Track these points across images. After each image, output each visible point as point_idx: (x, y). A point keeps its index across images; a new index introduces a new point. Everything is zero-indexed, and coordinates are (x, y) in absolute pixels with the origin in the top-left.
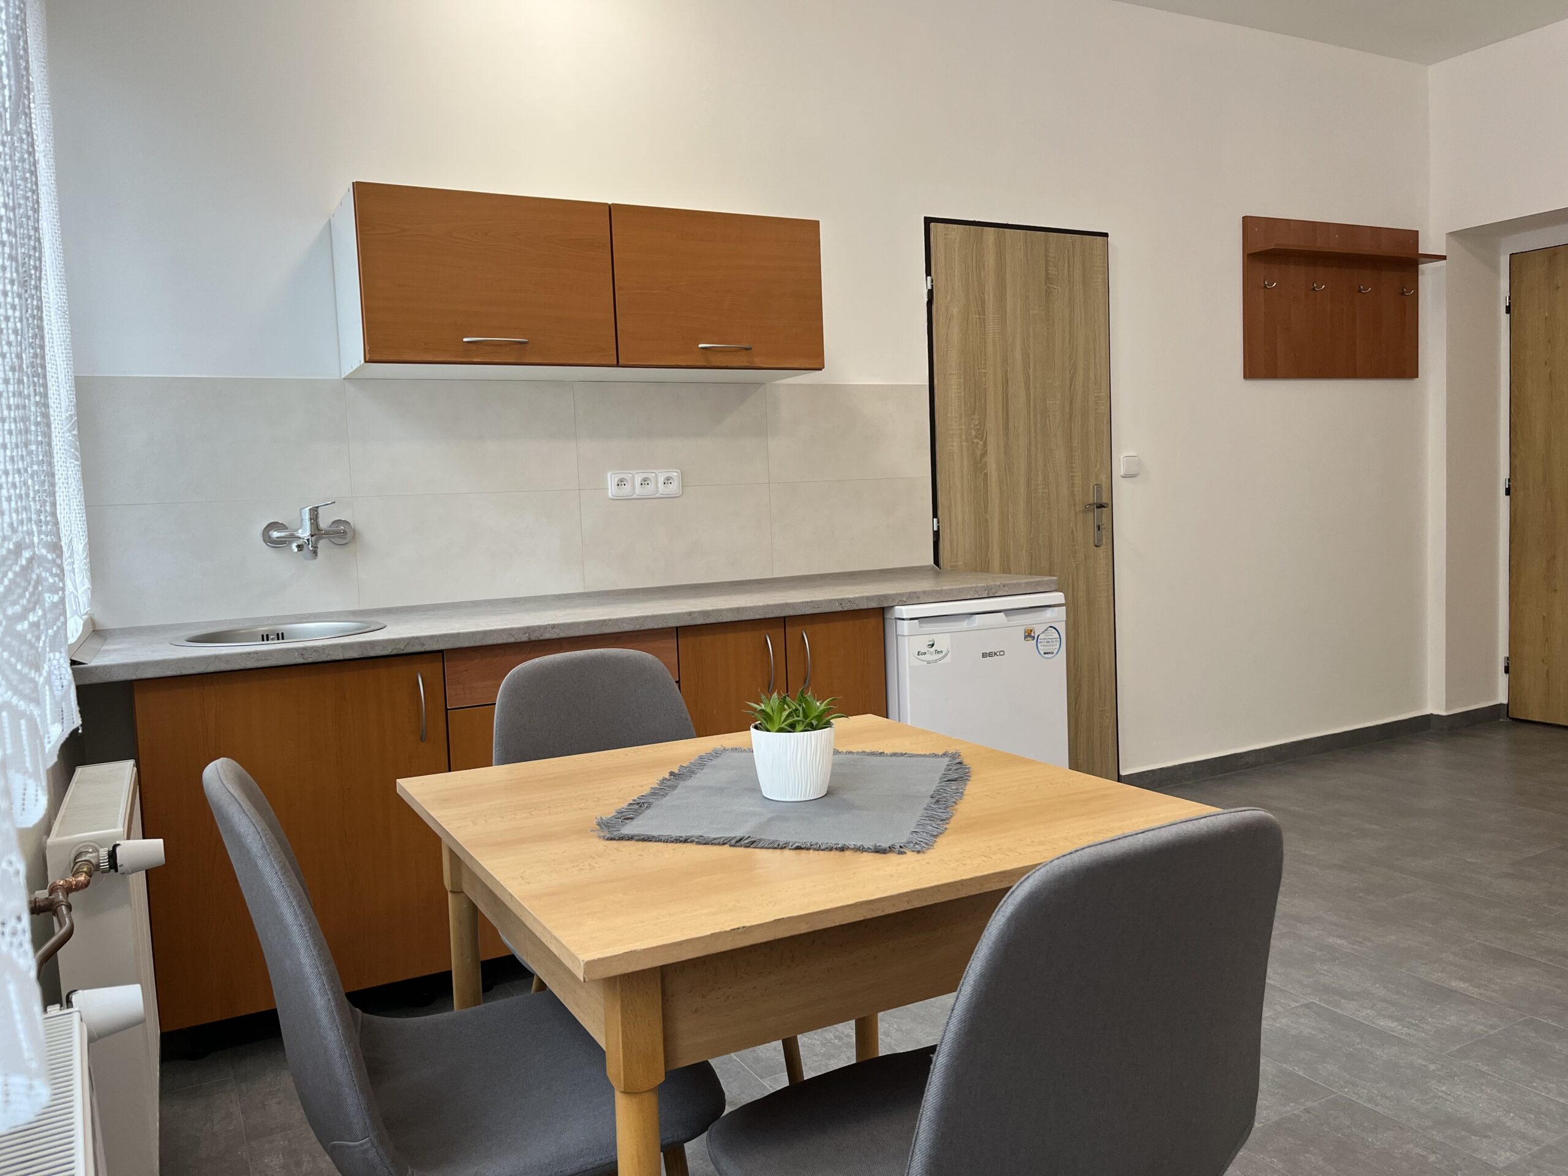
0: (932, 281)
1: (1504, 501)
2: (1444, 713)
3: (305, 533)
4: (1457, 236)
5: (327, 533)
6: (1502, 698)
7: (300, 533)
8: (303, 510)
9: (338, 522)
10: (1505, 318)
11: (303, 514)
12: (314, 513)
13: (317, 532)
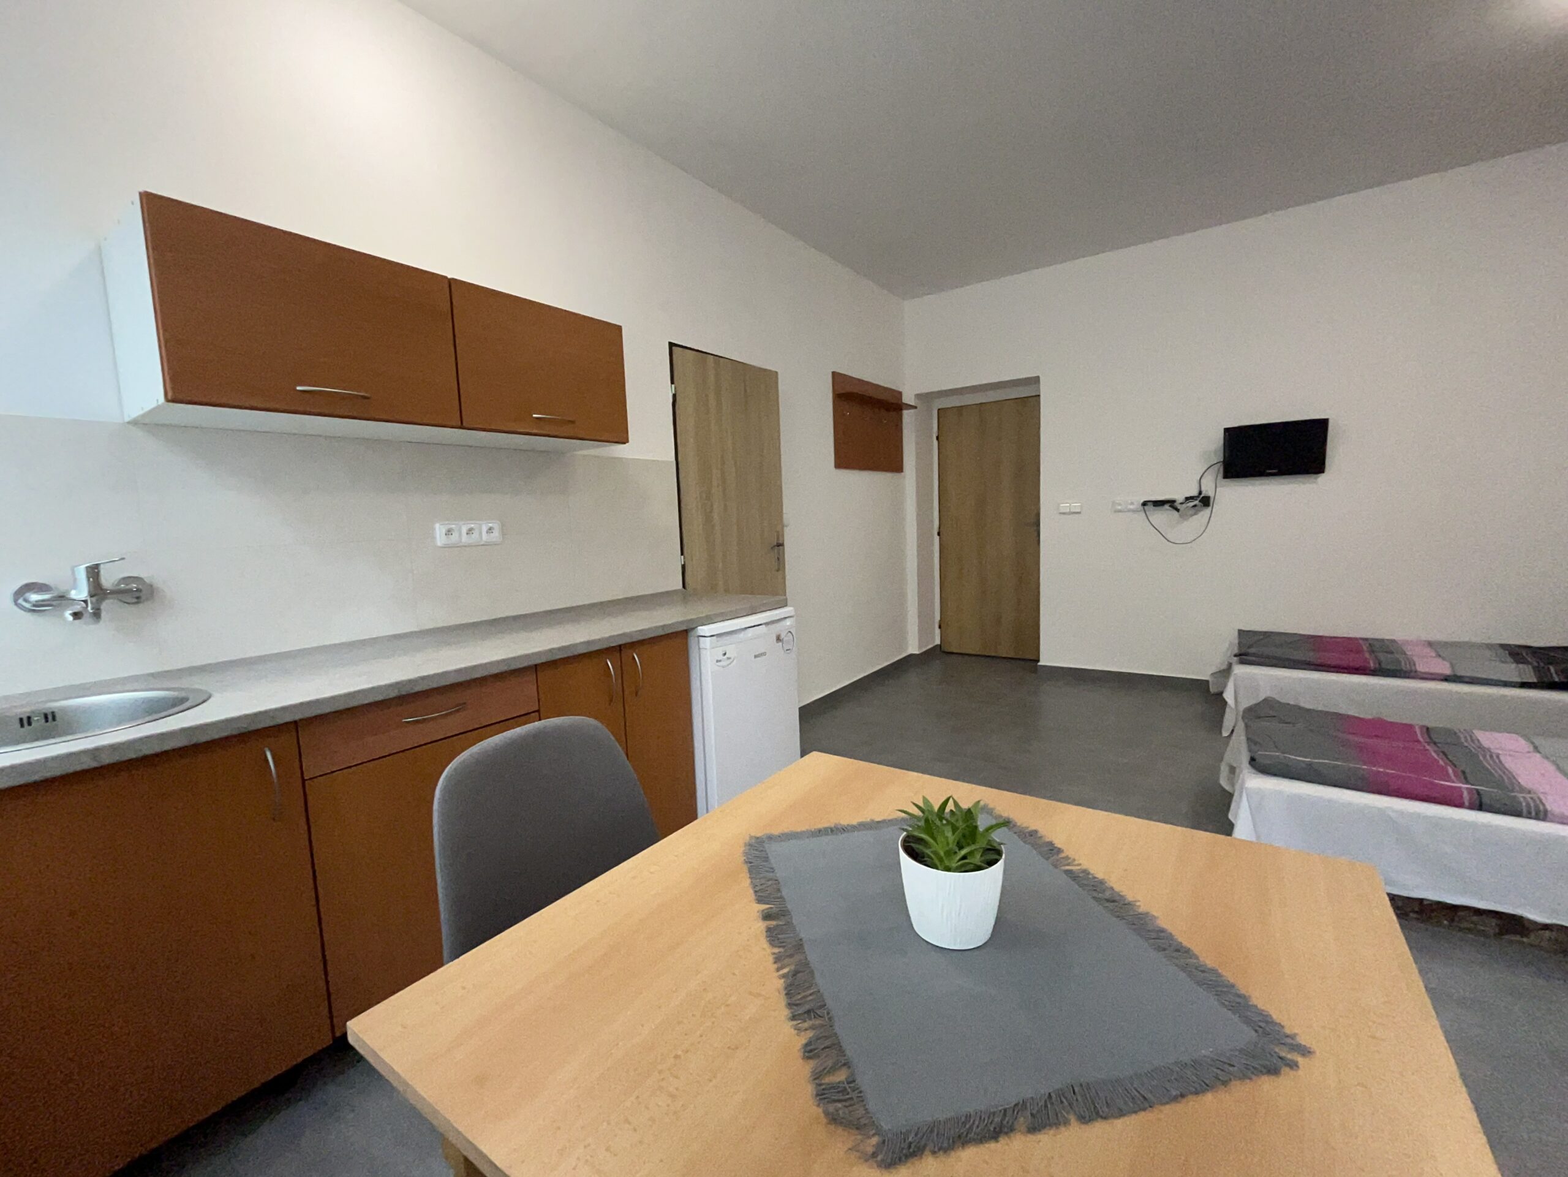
0: (675, 388)
1: (937, 539)
2: (917, 652)
3: (81, 592)
4: (919, 396)
5: (113, 592)
6: (938, 642)
7: (73, 594)
8: (75, 569)
9: (127, 580)
10: (935, 443)
11: (76, 573)
12: (94, 572)
13: (98, 591)
